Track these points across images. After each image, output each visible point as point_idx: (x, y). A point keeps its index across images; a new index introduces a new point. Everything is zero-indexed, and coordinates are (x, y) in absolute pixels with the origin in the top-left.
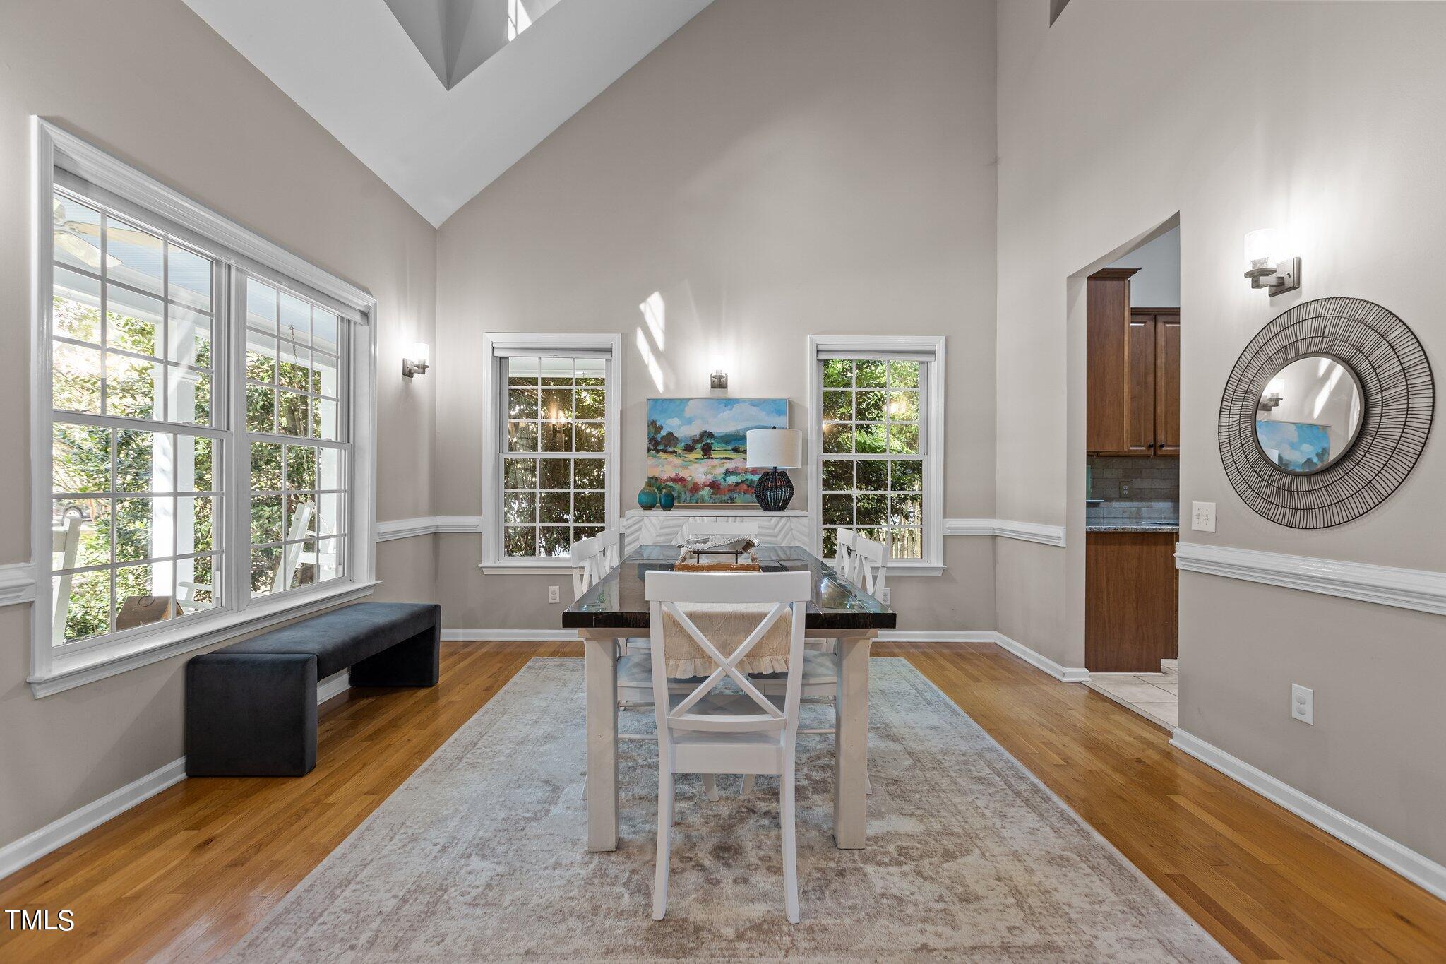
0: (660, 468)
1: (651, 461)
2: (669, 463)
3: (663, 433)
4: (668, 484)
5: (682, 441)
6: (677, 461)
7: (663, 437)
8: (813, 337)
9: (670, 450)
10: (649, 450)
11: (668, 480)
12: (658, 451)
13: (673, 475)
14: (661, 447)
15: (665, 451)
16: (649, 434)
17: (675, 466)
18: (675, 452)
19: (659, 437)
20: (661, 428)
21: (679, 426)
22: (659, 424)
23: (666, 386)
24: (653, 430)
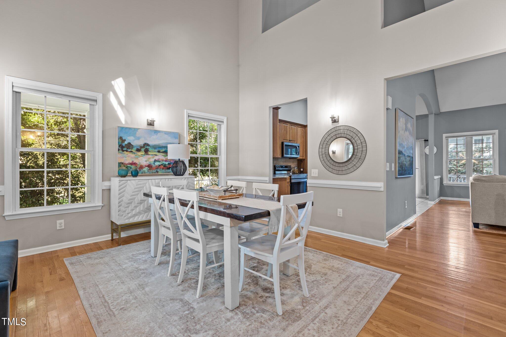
0: (124, 159)
1: (120, 155)
2: (129, 156)
3: (126, 143)
4: (128, 165)
5: (135, 147)
6: (132, 155)
7: (126, 145)
8: (187, 110)
9: (129, 150)
10: (119, 150)
11: (128, 164)
12: (123, 151)
13: (131, 162)
14: (125, 149)
15: (127, 151)
16: (119, 142)
17: (132, 158)
18: (132, 152)
19: (124, 144)
20: (125, 140)
21: (134, 140)
22: (124, 138)
23: (126, 121)
24: (120, 141)
